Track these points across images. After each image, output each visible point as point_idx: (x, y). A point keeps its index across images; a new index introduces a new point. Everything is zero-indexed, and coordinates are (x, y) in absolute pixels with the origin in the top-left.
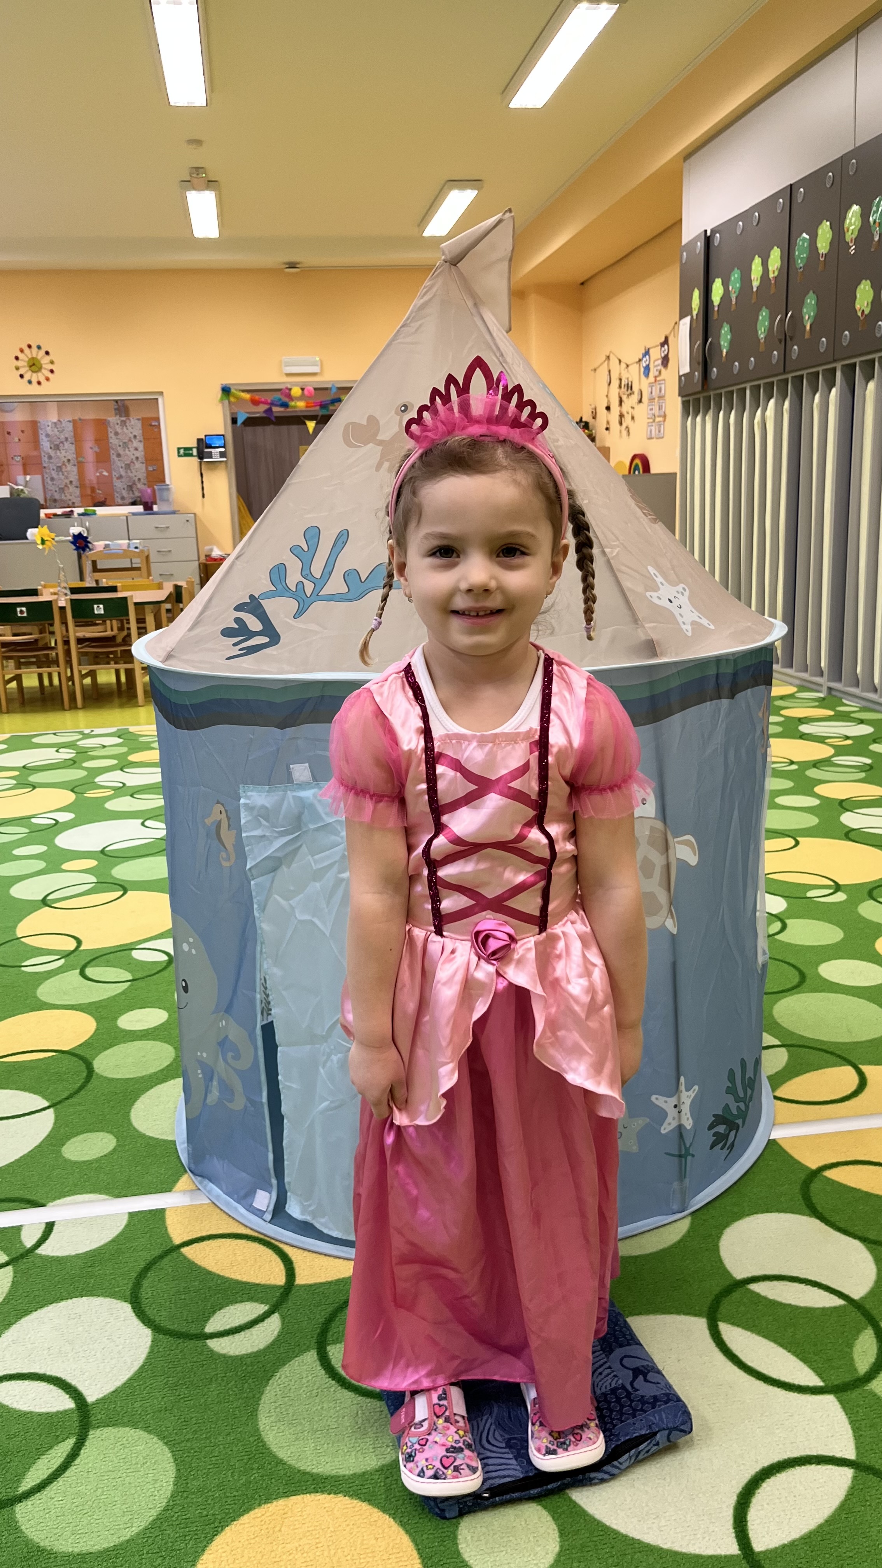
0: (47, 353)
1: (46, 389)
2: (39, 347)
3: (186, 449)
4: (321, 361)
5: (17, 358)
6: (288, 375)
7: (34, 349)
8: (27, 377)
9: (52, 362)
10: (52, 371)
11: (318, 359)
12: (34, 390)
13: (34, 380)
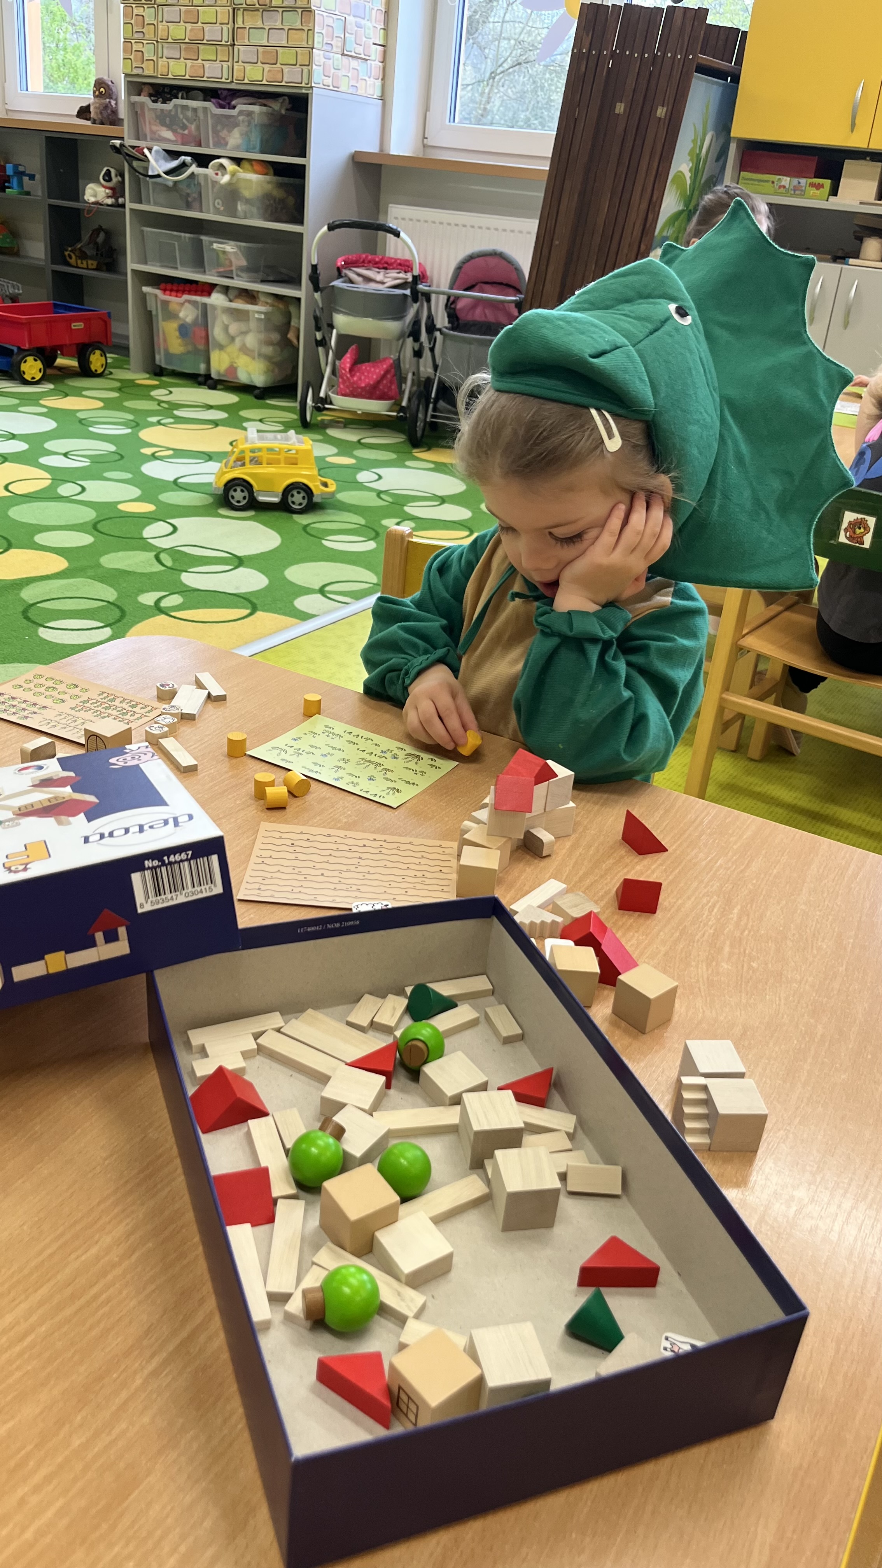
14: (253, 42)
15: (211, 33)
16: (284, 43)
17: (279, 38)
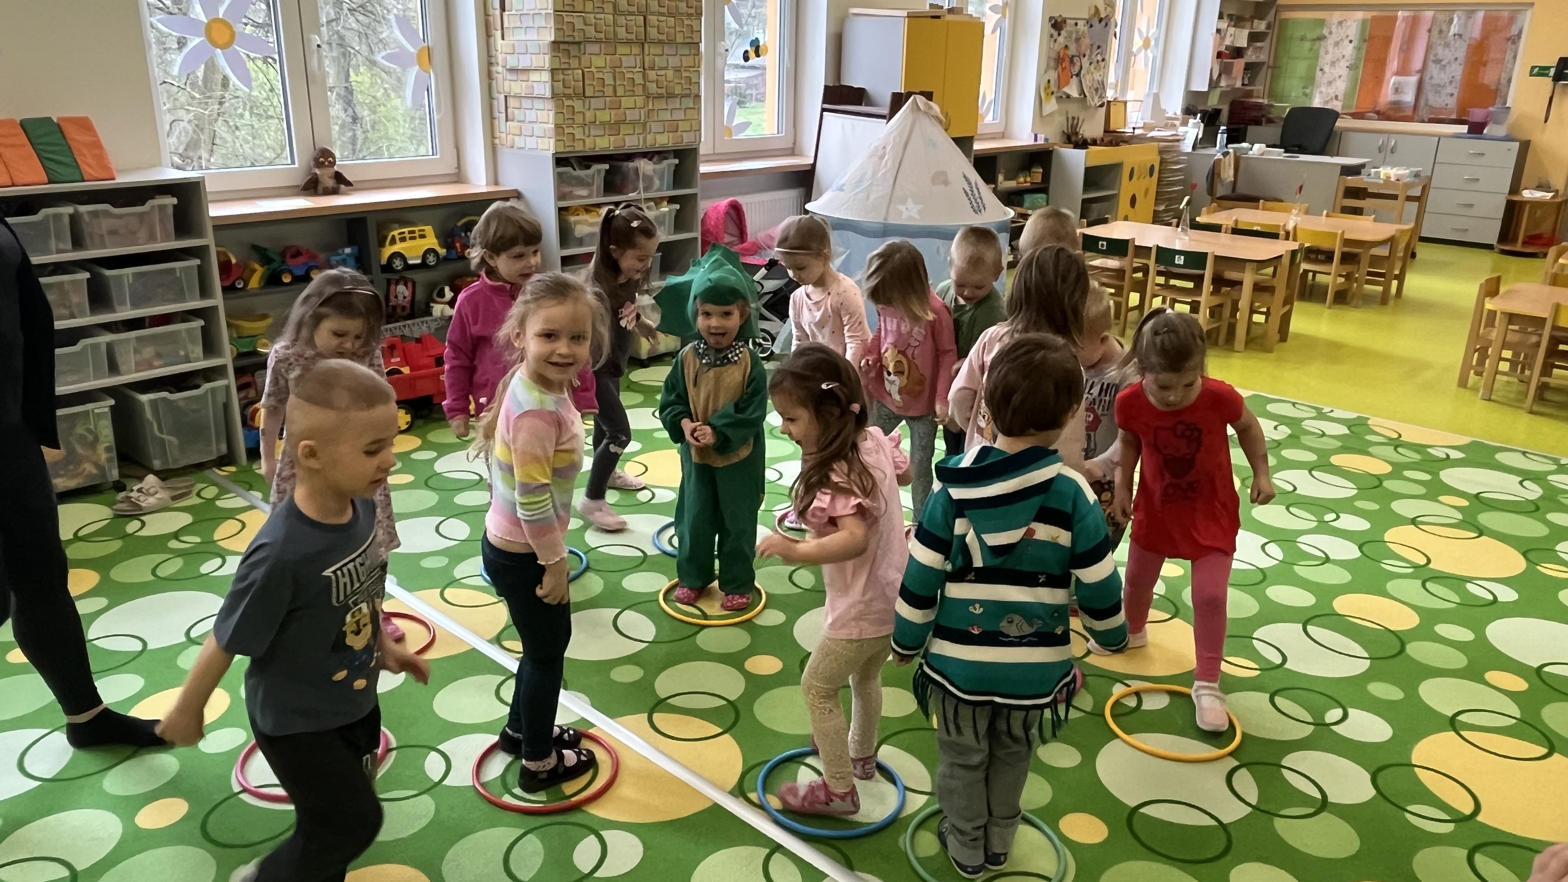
3: (1542, 68)
14: (660, 119)
15: (631, 115)
16: (683, 118)
17: (680, 115)
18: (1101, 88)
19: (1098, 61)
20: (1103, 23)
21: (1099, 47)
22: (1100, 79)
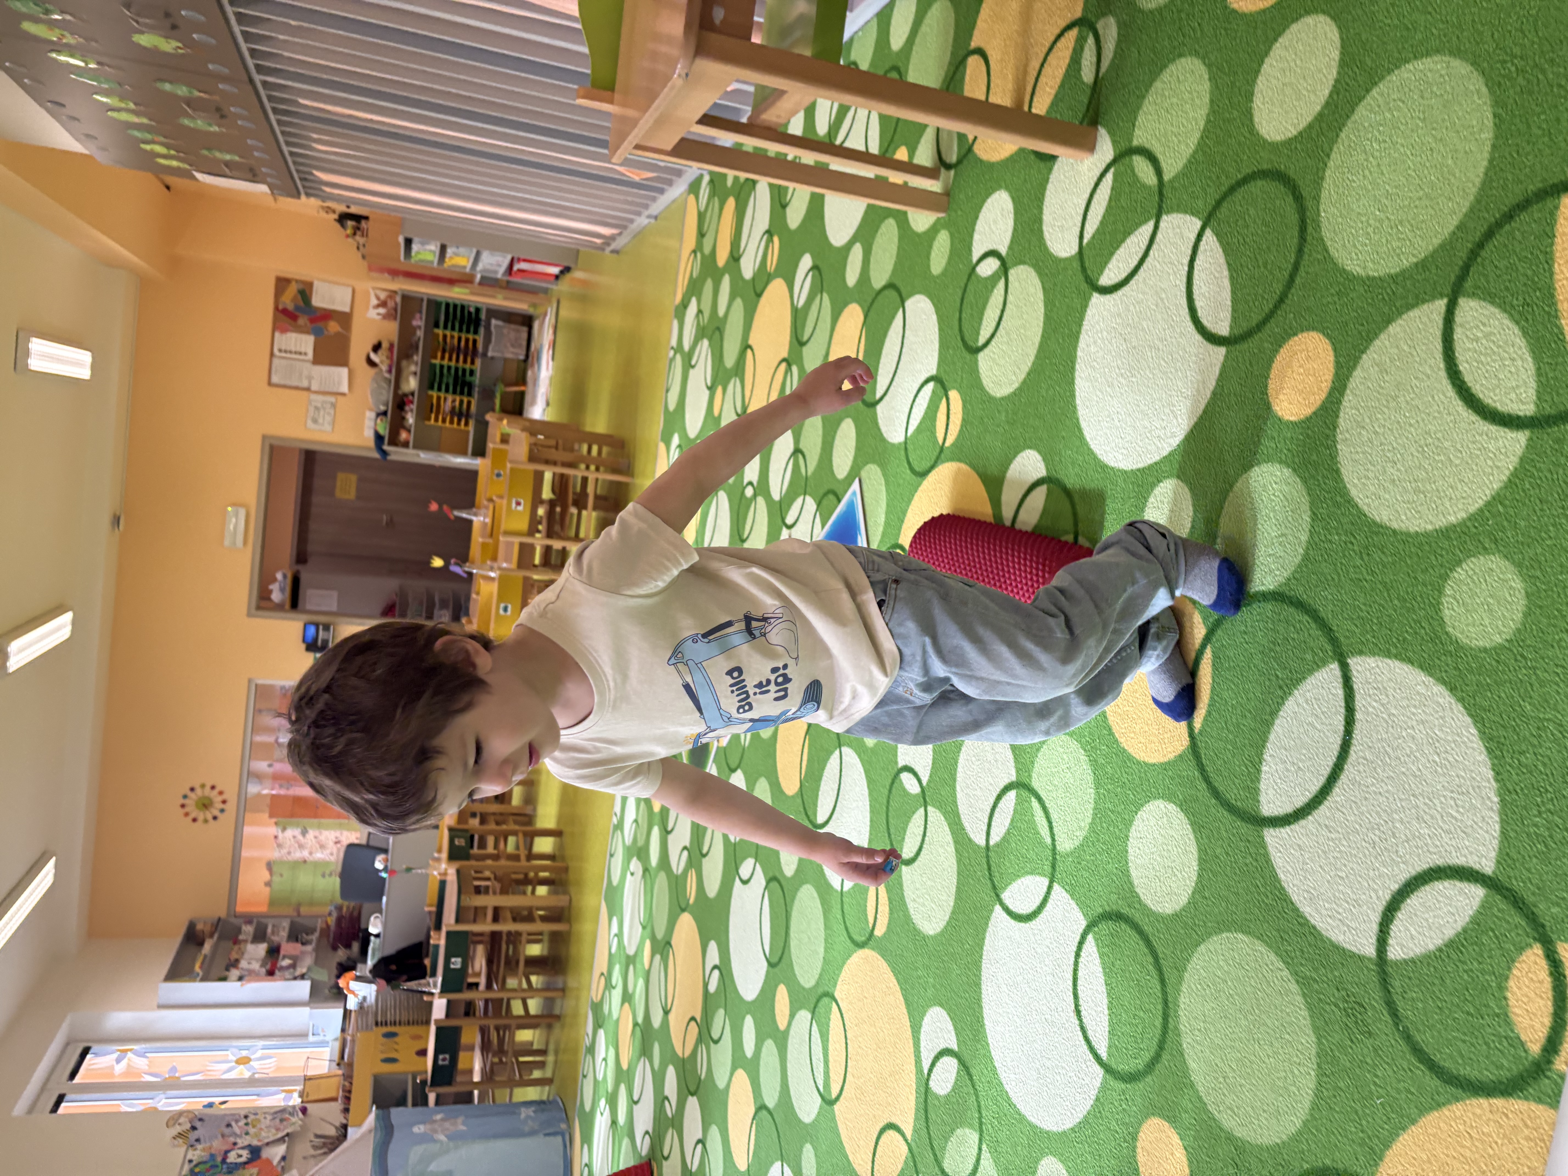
0: (192, 789)
1: (231, 795)
2: (185, 797)
4: (233, 505)
5: (194, 820)
6: (245, 542)
7: (186, 802)
8: (216, 812)
9: (203, 786)
10: (213, 788)
11: (230, 509)
12: (231, 807)
13: (221, 806)
18: (281, 1114)
19: (247, 1124)
20: (198, 1124)
21: (229, 1125)
22: (269, 1117)
